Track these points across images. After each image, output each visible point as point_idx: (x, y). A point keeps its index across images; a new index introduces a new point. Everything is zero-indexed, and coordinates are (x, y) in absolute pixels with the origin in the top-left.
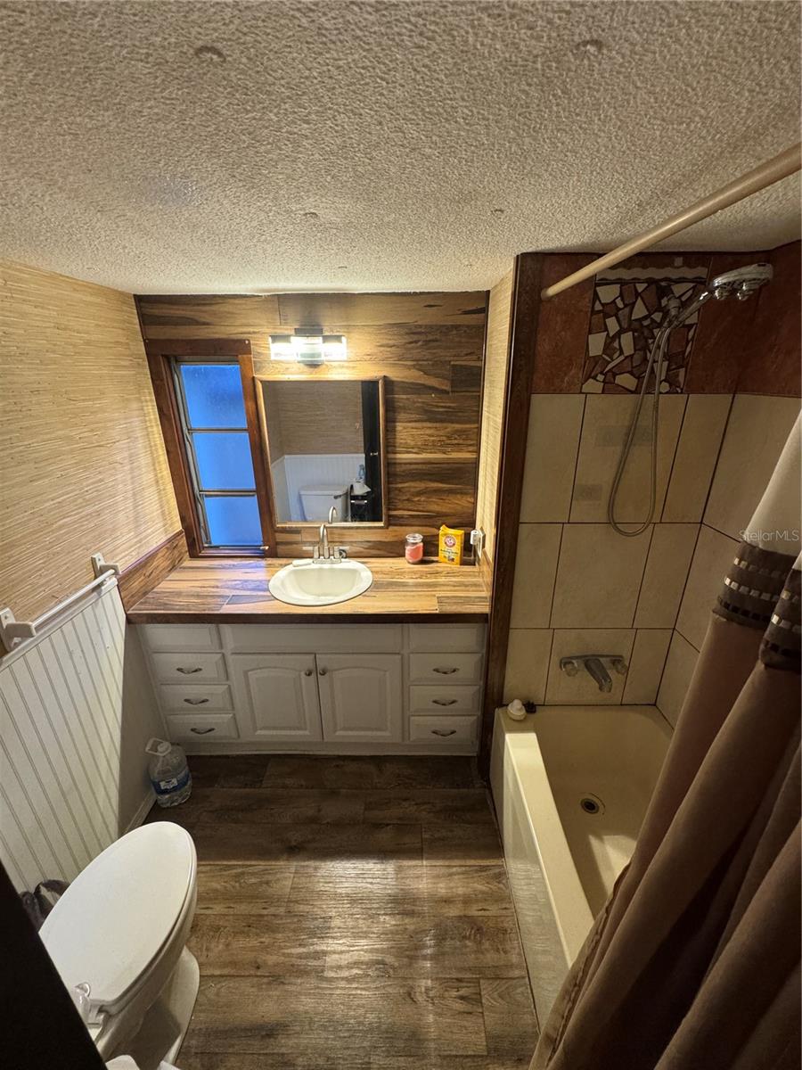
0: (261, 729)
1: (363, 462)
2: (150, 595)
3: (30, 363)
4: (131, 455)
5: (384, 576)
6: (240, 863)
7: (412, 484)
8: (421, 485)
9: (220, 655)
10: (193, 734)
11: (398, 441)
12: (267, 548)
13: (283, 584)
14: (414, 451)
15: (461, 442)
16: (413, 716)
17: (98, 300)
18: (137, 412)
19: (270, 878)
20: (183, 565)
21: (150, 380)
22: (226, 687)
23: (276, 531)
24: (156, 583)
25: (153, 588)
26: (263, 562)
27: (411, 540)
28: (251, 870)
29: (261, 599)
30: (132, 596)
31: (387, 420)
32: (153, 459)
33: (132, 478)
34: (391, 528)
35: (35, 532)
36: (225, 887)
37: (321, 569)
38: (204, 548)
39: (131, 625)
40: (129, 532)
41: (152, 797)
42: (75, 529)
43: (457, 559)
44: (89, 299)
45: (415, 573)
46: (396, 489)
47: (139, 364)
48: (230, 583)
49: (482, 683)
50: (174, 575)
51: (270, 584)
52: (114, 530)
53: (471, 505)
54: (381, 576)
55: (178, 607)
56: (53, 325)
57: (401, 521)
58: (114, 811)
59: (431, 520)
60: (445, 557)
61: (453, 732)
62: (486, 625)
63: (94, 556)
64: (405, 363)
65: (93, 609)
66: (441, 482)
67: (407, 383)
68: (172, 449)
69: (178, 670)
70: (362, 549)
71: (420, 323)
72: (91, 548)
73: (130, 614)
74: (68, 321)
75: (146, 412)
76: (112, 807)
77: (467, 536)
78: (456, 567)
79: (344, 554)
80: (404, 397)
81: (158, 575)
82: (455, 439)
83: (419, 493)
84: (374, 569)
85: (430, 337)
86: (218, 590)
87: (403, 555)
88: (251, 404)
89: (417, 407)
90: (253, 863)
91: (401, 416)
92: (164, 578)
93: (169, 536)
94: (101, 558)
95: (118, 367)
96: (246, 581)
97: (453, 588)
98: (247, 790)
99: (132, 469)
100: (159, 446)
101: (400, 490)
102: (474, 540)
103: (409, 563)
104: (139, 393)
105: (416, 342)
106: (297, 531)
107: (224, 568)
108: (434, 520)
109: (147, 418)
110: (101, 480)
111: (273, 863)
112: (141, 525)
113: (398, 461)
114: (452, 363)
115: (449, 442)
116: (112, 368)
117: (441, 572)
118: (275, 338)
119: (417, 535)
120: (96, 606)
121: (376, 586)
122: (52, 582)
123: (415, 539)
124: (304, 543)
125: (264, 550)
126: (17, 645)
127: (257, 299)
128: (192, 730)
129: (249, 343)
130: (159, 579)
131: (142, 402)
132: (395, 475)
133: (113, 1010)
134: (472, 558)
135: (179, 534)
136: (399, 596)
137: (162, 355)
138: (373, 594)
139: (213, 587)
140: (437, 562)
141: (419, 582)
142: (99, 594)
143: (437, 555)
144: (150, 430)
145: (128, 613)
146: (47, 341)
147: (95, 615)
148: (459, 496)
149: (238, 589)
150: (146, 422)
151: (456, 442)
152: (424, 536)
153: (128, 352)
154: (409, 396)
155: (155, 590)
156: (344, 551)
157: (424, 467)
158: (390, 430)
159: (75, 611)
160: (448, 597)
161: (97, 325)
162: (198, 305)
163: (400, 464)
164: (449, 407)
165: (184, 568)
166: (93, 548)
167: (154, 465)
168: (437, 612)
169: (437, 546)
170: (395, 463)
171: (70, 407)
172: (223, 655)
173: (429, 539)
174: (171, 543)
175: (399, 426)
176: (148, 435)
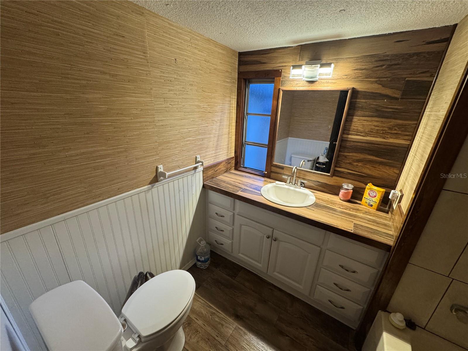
0: (241, 254)
1: (328, 146)
2: (214, 179)
3: (192, 73)
4: (221, 119)
5: (323, 202)
6: (215, 308)
7: (355, 154)
8: (361, 156)
9: (232, 213)
10: (215, 242)
11: (352, 127)
12: (266, 172)
13: (268, 191)
14: (362, 134)
15: (400, 132)
16: (318, 285)
17: (224, 52)
18: (228, 102)
19: (224, 323)
20: (231, 172)
21: (237, 90)
22: (232, 228)
23: (272, 166)
24: (218, 175)
25: (216, 177)
26: (263, 179)
27: (345, 187)
28: (218, 314)
29: (256, 194)
30: (207, 177)
31: (348, 114)
32: (230, 123)
33: (219, 129)
34: (334, 177)
35: (178, 140)
36: (206, 315)
37: (289, 189)
38: (241, 167)
39: (204, 188)
40: (213, 150)
41: (195, 261)
42: (193, 143)
43: (375, 205)
44: (221, 51)
45: (342, 205)
46: (343, 156)
47: (233, 82)
48: (245, 183)
49: (373, 289)
50: (226, 174)
51: (262, 189)
52: (207, 148)
53: (396, 175)
54: (321, 201)
55: (222, 187)
56: (204, 59)
57: (341, 175)
58: (180, 259)
59: (361, 178)
60: (366, 202)
61: (342, 308)
62: (388, 253)
63: (197, 156)
64: (370, 79)
65: (191, 177)
66: (376, 156)
67: (368, 92)
68: (238, 121)
69: (216, 213)
70: (314, 185)
71: (387, 53)
72: (196, 152)
73: (204, 184)
74: (210, 59)
75: (232, 103)
76: (179, 257)
77: (387, 194)
78: (373, 210)
79: (303, 185)
80: (364, 101)
81: (219, 172)
82: (395, 130)
83: (359, 161)
84: (318, 197)
85: (393, 62)
86: (240, 184)
87: (337, 194)
88: (275, 102)
89: (372, 108)
90: (220, 311)
91: (359, 113)
92: (221, 174)
93: (228, 158)
94: (199, 157)
95: (225, 81)
96: (252, 184)
97: (367, 222)
98: (228, 277)
99: (220, 125)
100: (233, 119)
101: (346, 157)
102: (393, 196)
103: (341, 199)
104: (231, 94)
105: (382, 66)
106: (282, 168)
107: (246, 177)
108: (365, 179)
109: (231, 106)
110: (207, 126)
111: (228, 318)
112: (218, 149)
113: (349, 139)
114: (407, 79)
115: (389, 131)
116: (222, 81)
117: (361, 211)
118: (294, 67)
119: (350, 185)
120: (193, 176)
121: (316, 205)
122: (179, 161)
123: (348, 187)
124: (284, 175)
125: (265, 173)
126: (162, 180)
127: (291, 48)
128: (216, 241)
129: (281, 72)
130: (220, 174)
131: (231, 98)
132: (345, 147)
133: (143, 340)
134: (387, 209)
135: (233, 158)
136: (329, 215)
137: (243, 79)
138: (313, 209)
139: (238, 183)
140: (360, 204)
141: (343, 211)
142: (195, 171)
143: (361, 201)
144: (231, 111)
145: (204, 183)
146: (200, 66)
147: (192, 179)
148: (387, 167)
149: (247, 186)
150: (230, 107)
151: (395, 132)
152: (355, 187)
153: (230, 76)
154: (366, 101)
155: (217, 178)
156: (303, 183)
157: (366, 145)
158: (349, 120)
159: (184, 175)
160: (362, 226)
161: (221, 63)
162: (263, 54)
163: (351, 141)
164: (397, 109)
165: (231, 173)
166: (198, 153)
167: (229, 126)
168: (352, 232)
169: (363, 195)
170: (347, 141)
171: (202, 94)
172: (234, 214)
173: (358, 189)
174: (228, 161)
175: (355, 119)
176: (230, 113)
